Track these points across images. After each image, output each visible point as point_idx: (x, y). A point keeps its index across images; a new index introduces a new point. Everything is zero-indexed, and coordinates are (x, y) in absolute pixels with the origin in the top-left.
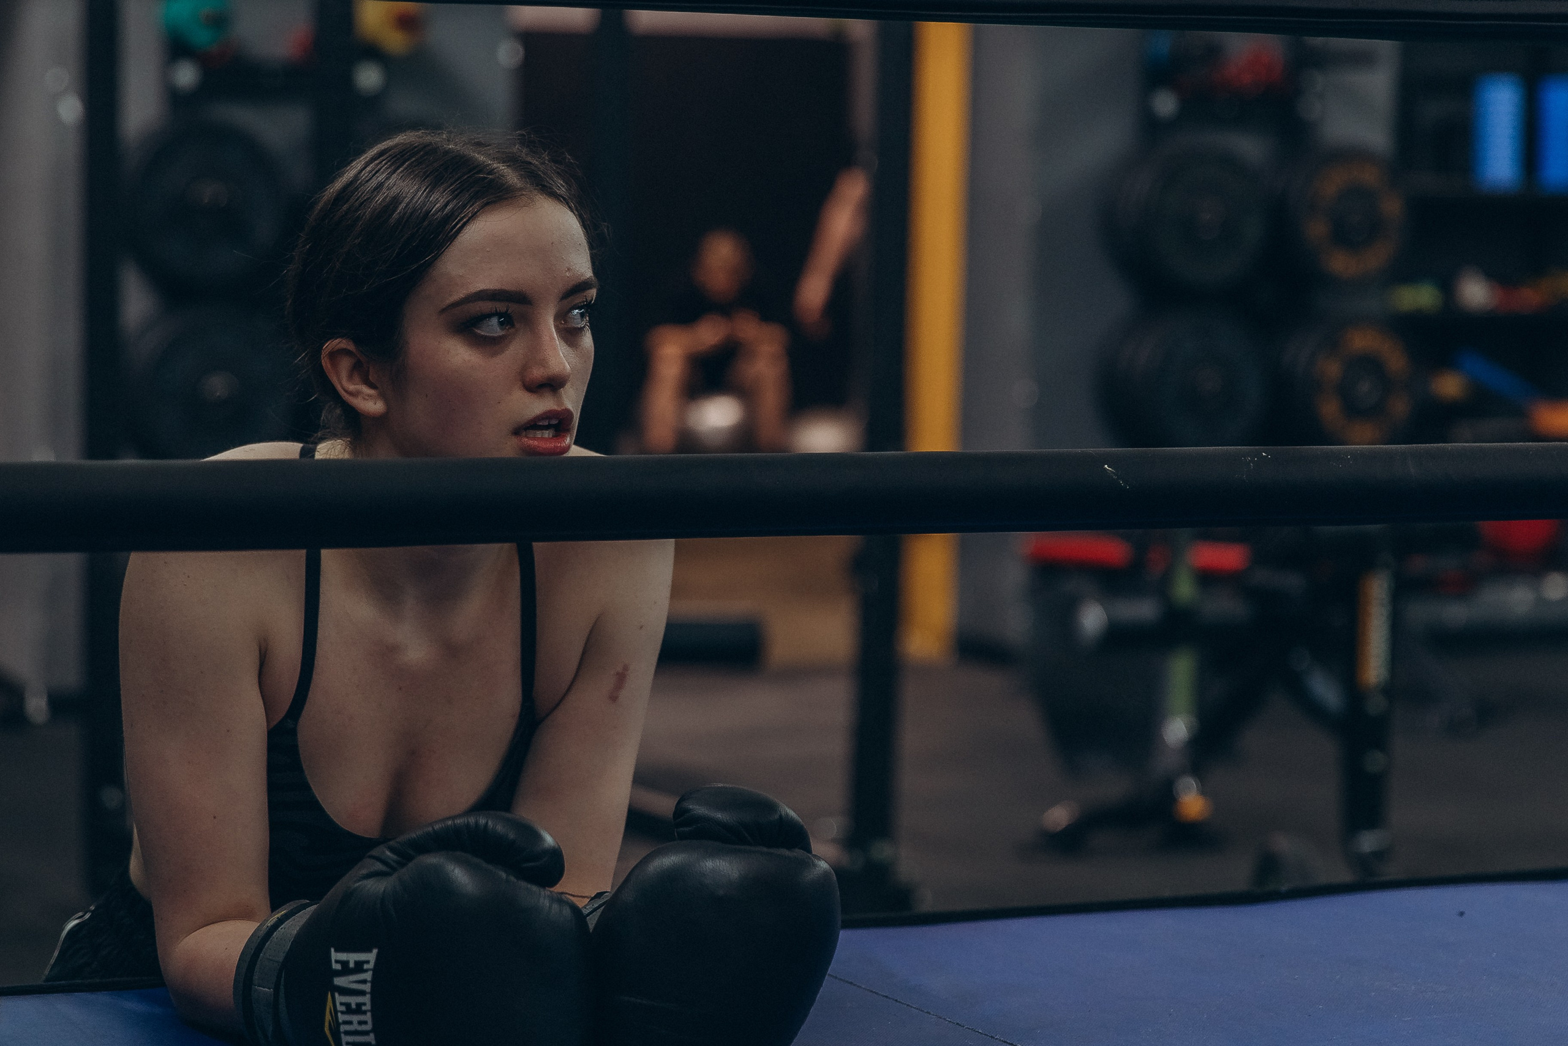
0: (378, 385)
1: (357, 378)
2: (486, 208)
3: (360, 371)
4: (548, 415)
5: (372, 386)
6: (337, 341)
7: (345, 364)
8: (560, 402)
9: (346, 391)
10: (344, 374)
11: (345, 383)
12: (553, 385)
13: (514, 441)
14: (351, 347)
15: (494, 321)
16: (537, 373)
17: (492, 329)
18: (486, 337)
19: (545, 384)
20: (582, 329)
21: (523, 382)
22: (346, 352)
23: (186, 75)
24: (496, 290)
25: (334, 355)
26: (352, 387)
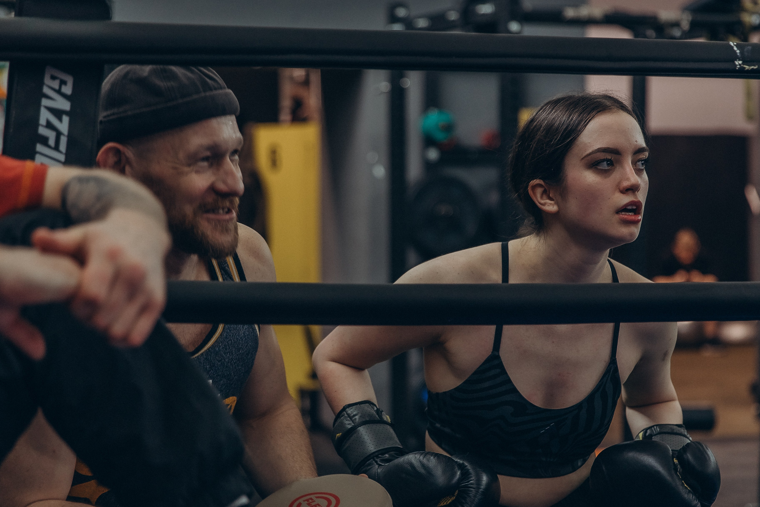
0: (554, 198)
1: (545, 197)
2: (599, 114)
3: (545, 193)
4: (632, 203)
5: (551, 199)
6: (535, 180)
7: (539, 191)
8: (636, 198)
9: (540, 203)
10: (539, 195)
11: (539, 199)
12: (633, 189)
13: (617, 216)
14: (540, 182)
15: (605, 163)
16: (626, 184)
17: (604, 166)
18: (602, 170)
19: (629, 189)
20: (642, 170)
21: (619, 190)
22: (540, 185)
23: (433, 154)
24: (605, 147)
25: (534, 187)
26: (542, 202)
